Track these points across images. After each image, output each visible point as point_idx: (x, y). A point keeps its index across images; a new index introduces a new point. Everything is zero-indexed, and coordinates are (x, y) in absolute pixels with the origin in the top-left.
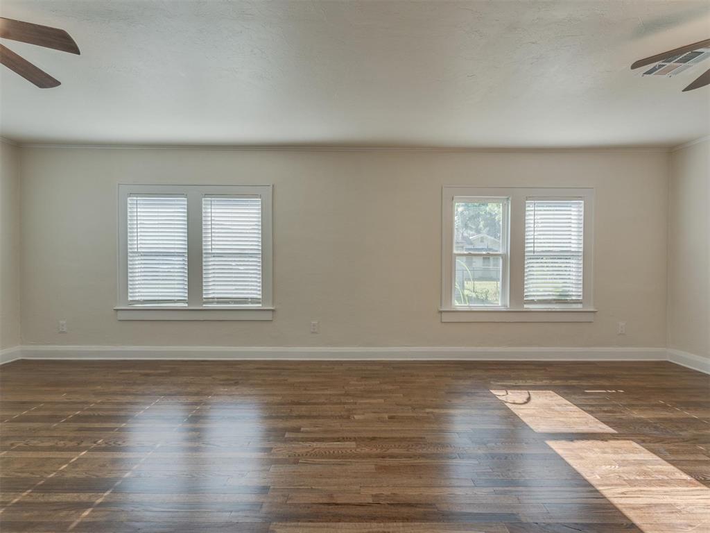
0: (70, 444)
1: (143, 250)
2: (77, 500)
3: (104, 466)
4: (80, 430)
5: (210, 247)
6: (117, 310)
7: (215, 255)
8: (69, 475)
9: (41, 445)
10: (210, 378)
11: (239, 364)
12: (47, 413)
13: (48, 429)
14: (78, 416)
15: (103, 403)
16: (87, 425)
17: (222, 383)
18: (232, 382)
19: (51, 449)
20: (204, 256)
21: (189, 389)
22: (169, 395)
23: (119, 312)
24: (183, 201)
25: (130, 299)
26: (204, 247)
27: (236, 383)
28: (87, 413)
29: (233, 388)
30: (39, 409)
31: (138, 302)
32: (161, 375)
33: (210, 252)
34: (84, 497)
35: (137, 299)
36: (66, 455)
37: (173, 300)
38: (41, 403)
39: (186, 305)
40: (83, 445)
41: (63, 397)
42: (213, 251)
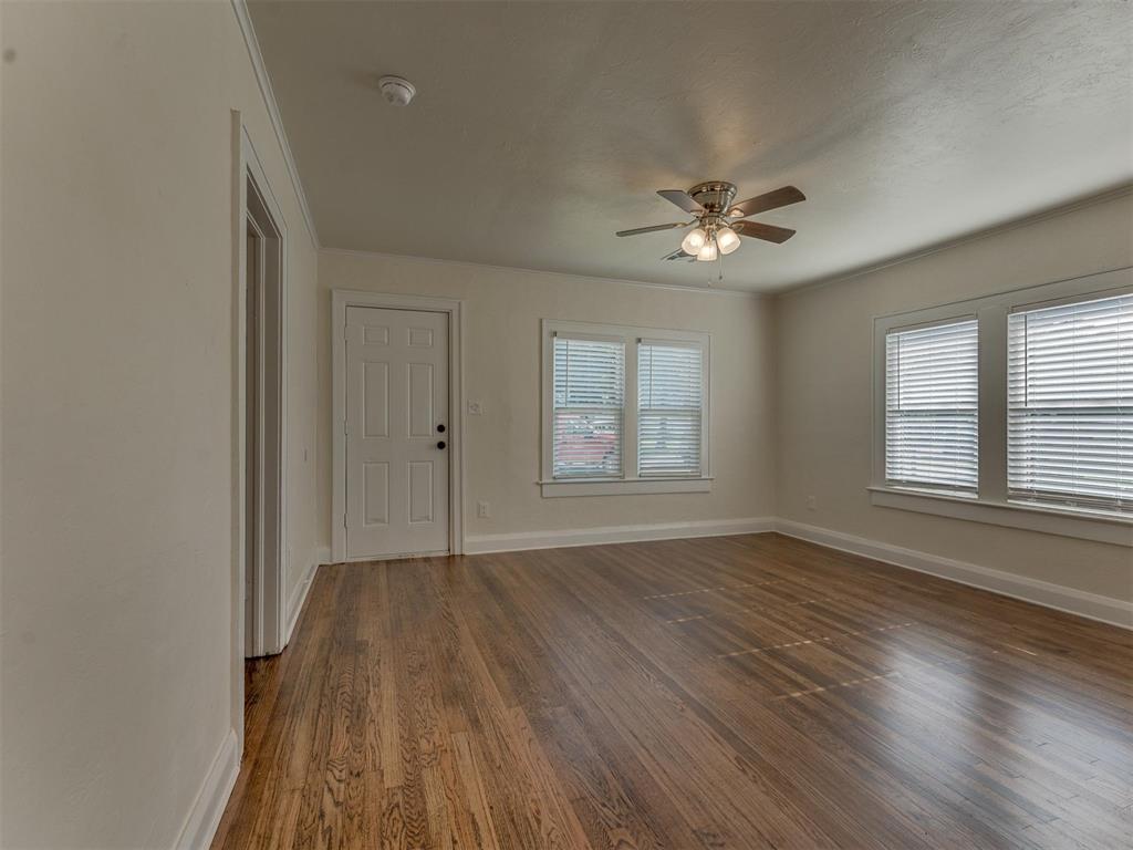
0: (800, 628)
1: (907, 408)
2: (793, 677)
3: (826, 662)
4: (811, 618)
5: (1023, 399)
6: (872, 491)
7: (1033, 413)
8: (792, 654)
9: (774, 615)
10: (1009, 626)
11: (1089, 627)
12: (787, 590)
13: (783, 605)
14: (813, 604)
15: (841, 601)
16: (819, 617)
17: (1031, 640)
18: (1054, 647)
19: (783, 624)
20: (1010, 414)
21: (962, 628)
22: (926, 623)
23: (874, 494)
24: (972, 327)
25: (888, 477)
26: (1010, 399)
27: (1063, 652)
28: (823, 605)
29: (1051, 657)
30: (779, 584)
31: (899, 482)
32: (925, 595)
33: (1023, 406)
34: (801, 679)
35: (899, 478)
36: (793, 634)
37: (953, 486)
38: (783, 579)
39: (976, 496)
40: (811, 633)
41: (803, 581)
42: (1029, 406)
